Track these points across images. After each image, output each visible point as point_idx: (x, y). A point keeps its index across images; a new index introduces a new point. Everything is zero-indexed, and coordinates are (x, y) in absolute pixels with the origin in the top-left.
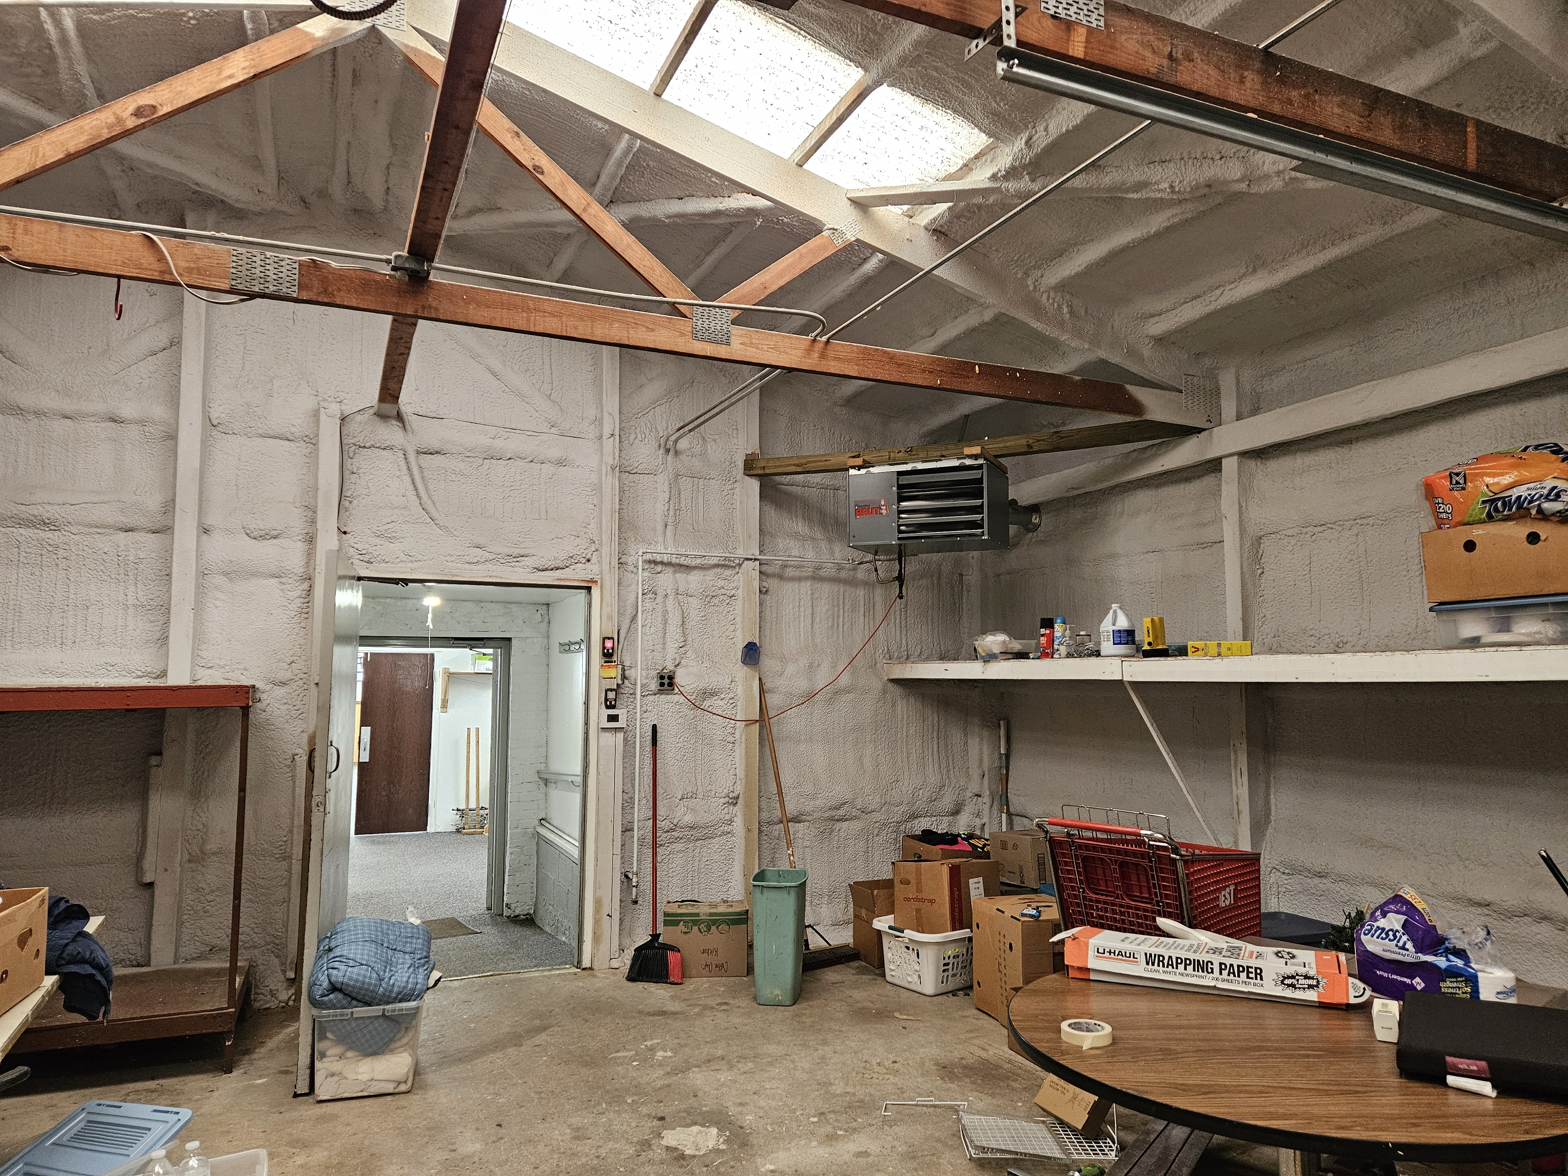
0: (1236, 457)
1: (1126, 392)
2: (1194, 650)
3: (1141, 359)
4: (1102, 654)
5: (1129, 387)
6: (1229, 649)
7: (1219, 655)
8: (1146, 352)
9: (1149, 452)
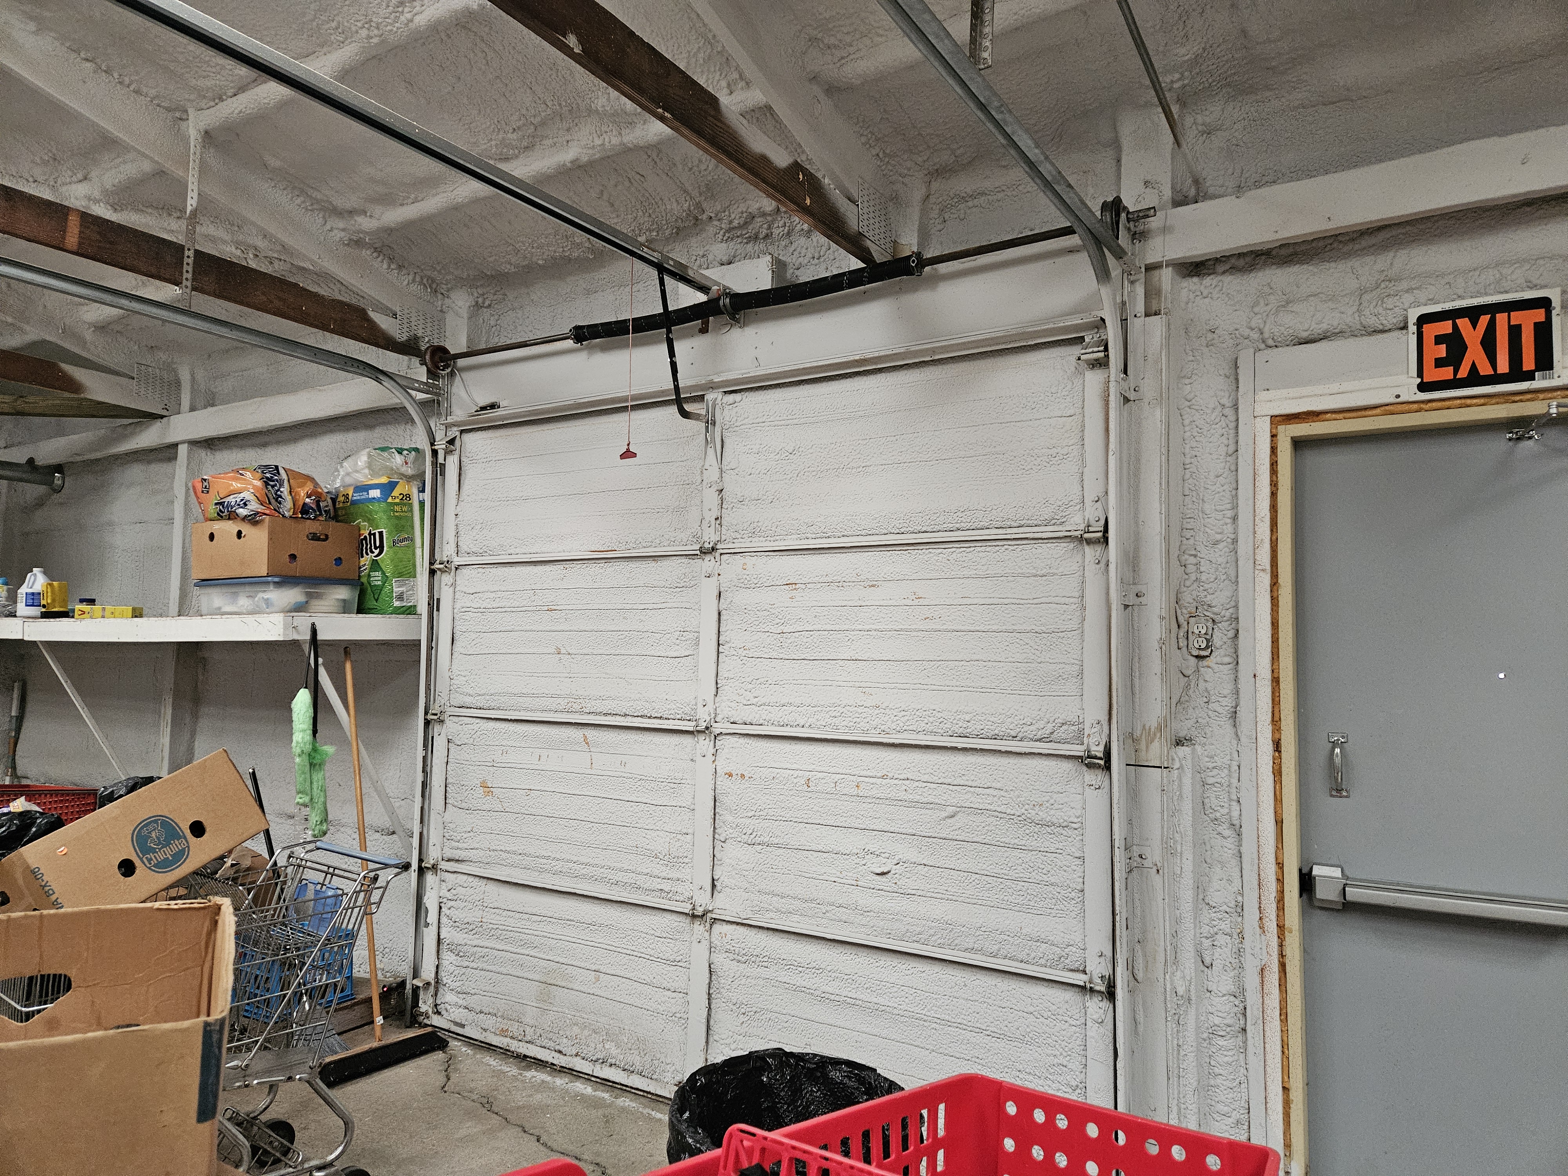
0: (186, 445)
1: (60, 370)
2: (80, 613)
3: (83, 342)
4: (18, 614)
5: (63, 366)
6: (112, 613)
7: (103, 617)
8: (89, 335)
9: (129, 429)
